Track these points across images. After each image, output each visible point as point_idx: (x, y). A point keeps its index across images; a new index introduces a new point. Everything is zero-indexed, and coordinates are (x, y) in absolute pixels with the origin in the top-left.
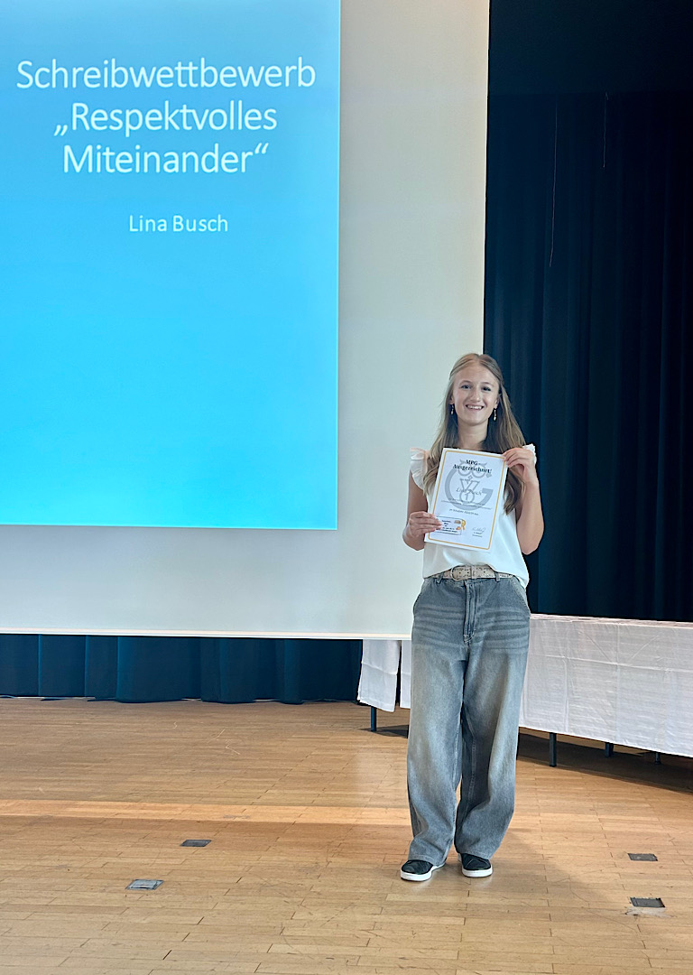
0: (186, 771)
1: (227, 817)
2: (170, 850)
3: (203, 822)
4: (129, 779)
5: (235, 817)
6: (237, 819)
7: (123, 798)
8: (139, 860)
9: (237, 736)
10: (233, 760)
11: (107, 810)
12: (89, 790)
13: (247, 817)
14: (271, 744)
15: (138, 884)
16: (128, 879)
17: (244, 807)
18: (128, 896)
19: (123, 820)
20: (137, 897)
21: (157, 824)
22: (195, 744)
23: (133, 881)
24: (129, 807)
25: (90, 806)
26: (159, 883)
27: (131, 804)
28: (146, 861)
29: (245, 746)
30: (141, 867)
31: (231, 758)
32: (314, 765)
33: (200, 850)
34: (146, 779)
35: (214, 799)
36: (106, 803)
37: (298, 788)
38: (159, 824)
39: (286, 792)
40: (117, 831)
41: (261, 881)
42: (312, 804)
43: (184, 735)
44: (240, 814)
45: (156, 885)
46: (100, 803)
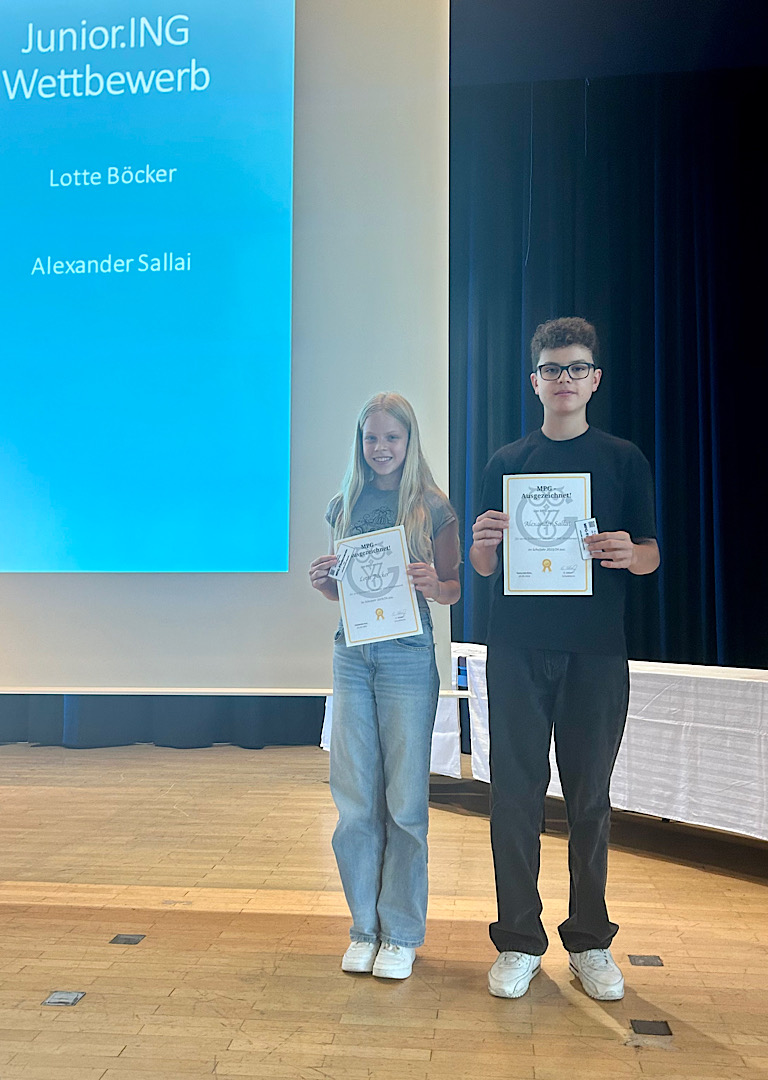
0: (126, 839)
1: (165, 903)
2: (98, 950)
3: (138, 910)
4: (63, 851)
5: (176, 903)
6: (178, 907)
7: (53, 877)
8: (62, 964)
9: (188, 791)
10: (180, 824)
11: (34, 893)
12: (19, 865)
13: (190, 903)
14: (224, 802)
15: (56, 997)
16: (46, 990)
17: (187, 889)
18: (44, 1014)
19: (50, 907)
20: (55, 1014)
21: (88, 912)
22: (141, 803)
23: (52, 992)
24: (58, 889)
25: (16, 887)
26: (81, 995)
27: (62, 884)
28: (70, 963)
29: (196, 805)
30: (63, 973)
31: (178, 821)
32: (270, 831)
33: (133, 949)
34: (82, 850)
35: (154, 878)
36: (32, 884)
37: (250, 863)
38: (89, 913)
39: (235, 867)
40: (42, 922)
41: (197, 995)
42: (264, 886)
43: (131, 790)
44: (181, 899)
45: (76, 999)
46: (26, 883)
